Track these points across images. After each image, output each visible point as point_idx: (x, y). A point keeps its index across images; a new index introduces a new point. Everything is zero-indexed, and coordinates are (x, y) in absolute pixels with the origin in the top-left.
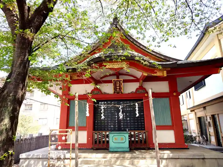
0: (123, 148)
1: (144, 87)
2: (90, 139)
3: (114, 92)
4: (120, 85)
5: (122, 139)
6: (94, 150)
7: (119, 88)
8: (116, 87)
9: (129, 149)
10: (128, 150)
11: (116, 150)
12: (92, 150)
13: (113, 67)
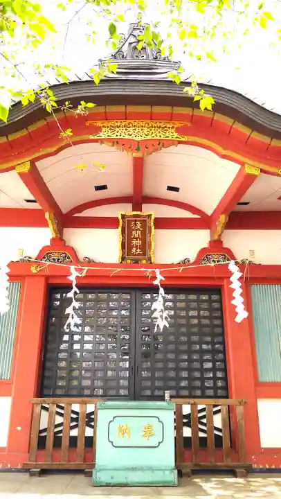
0: (151, 469)
1: (226, 245)
2: (19, 428)
3: (123, 259)
4: (143, 233)
5: (149, 432)
6: (32, 474)
7: (139, 243)
8: (130, 240)
9: (176, 472)
10: (172, 477)
11: (120, 478)
12: (27, 475)
13: (127, 137)
